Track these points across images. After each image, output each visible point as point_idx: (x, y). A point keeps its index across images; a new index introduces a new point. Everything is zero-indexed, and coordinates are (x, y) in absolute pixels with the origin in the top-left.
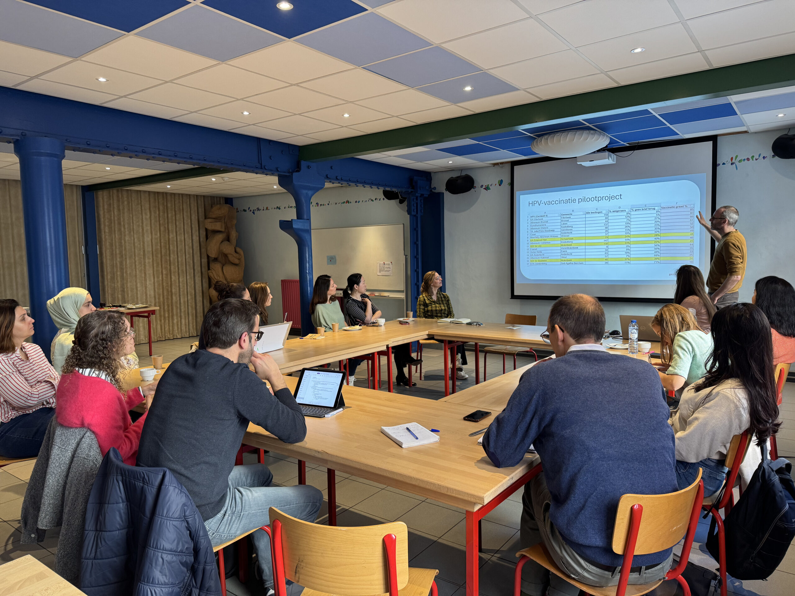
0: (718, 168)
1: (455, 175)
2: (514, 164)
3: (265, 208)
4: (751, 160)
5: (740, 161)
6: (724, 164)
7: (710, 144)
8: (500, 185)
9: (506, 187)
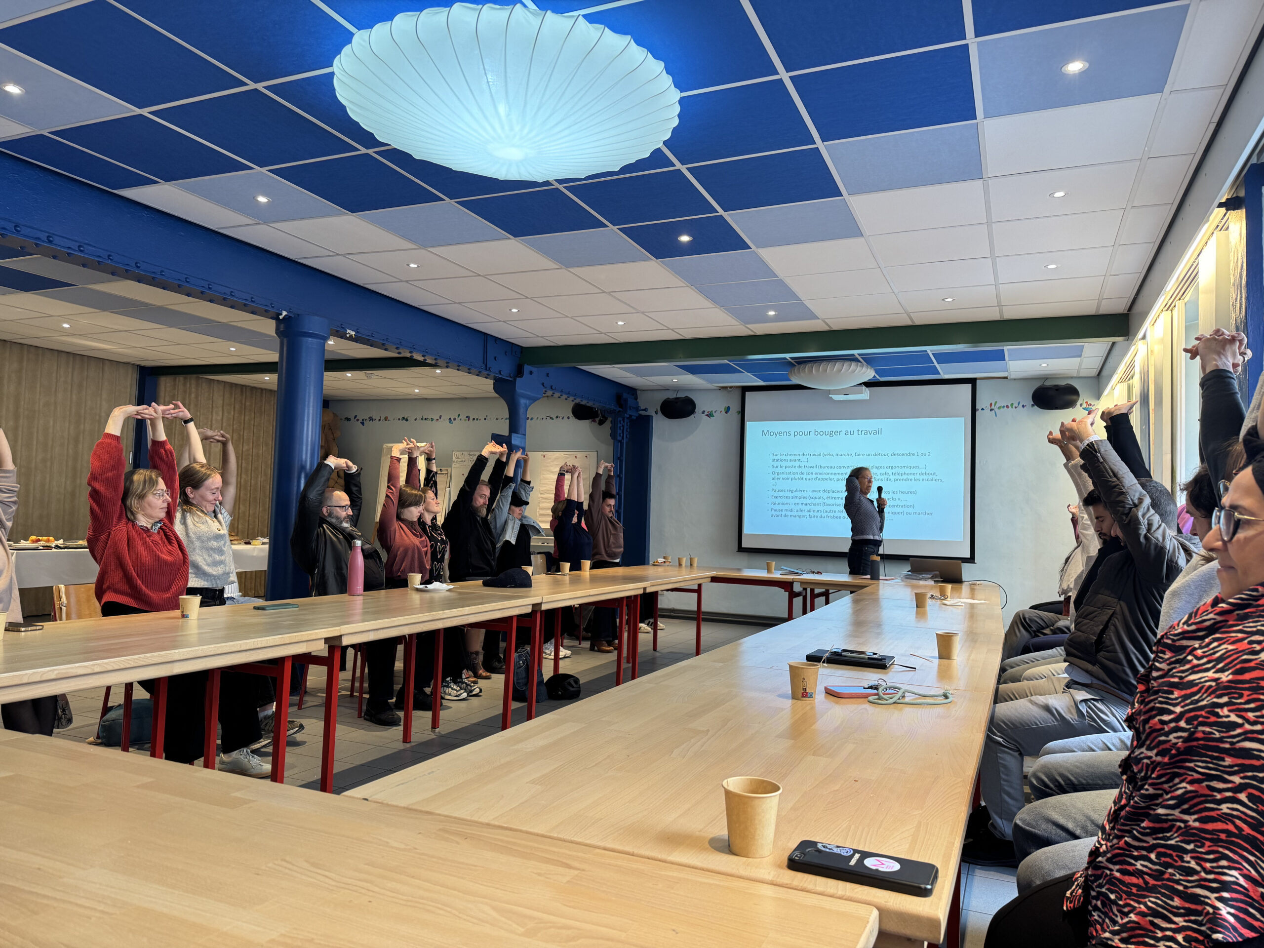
0: (977, 413)
1: (672, 395)
2: (745, 389)
3: (383, 418)
4: (1010, 407)
5: (999, 408)
6: (982, 409)
7: (969, 386)
8: (726, 413)
9: (734, 415)
